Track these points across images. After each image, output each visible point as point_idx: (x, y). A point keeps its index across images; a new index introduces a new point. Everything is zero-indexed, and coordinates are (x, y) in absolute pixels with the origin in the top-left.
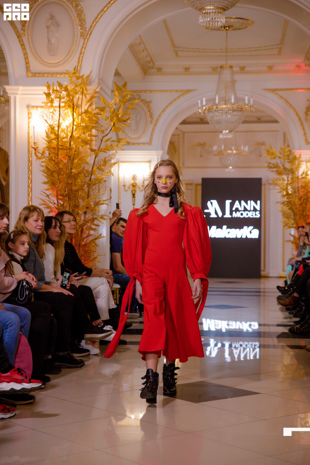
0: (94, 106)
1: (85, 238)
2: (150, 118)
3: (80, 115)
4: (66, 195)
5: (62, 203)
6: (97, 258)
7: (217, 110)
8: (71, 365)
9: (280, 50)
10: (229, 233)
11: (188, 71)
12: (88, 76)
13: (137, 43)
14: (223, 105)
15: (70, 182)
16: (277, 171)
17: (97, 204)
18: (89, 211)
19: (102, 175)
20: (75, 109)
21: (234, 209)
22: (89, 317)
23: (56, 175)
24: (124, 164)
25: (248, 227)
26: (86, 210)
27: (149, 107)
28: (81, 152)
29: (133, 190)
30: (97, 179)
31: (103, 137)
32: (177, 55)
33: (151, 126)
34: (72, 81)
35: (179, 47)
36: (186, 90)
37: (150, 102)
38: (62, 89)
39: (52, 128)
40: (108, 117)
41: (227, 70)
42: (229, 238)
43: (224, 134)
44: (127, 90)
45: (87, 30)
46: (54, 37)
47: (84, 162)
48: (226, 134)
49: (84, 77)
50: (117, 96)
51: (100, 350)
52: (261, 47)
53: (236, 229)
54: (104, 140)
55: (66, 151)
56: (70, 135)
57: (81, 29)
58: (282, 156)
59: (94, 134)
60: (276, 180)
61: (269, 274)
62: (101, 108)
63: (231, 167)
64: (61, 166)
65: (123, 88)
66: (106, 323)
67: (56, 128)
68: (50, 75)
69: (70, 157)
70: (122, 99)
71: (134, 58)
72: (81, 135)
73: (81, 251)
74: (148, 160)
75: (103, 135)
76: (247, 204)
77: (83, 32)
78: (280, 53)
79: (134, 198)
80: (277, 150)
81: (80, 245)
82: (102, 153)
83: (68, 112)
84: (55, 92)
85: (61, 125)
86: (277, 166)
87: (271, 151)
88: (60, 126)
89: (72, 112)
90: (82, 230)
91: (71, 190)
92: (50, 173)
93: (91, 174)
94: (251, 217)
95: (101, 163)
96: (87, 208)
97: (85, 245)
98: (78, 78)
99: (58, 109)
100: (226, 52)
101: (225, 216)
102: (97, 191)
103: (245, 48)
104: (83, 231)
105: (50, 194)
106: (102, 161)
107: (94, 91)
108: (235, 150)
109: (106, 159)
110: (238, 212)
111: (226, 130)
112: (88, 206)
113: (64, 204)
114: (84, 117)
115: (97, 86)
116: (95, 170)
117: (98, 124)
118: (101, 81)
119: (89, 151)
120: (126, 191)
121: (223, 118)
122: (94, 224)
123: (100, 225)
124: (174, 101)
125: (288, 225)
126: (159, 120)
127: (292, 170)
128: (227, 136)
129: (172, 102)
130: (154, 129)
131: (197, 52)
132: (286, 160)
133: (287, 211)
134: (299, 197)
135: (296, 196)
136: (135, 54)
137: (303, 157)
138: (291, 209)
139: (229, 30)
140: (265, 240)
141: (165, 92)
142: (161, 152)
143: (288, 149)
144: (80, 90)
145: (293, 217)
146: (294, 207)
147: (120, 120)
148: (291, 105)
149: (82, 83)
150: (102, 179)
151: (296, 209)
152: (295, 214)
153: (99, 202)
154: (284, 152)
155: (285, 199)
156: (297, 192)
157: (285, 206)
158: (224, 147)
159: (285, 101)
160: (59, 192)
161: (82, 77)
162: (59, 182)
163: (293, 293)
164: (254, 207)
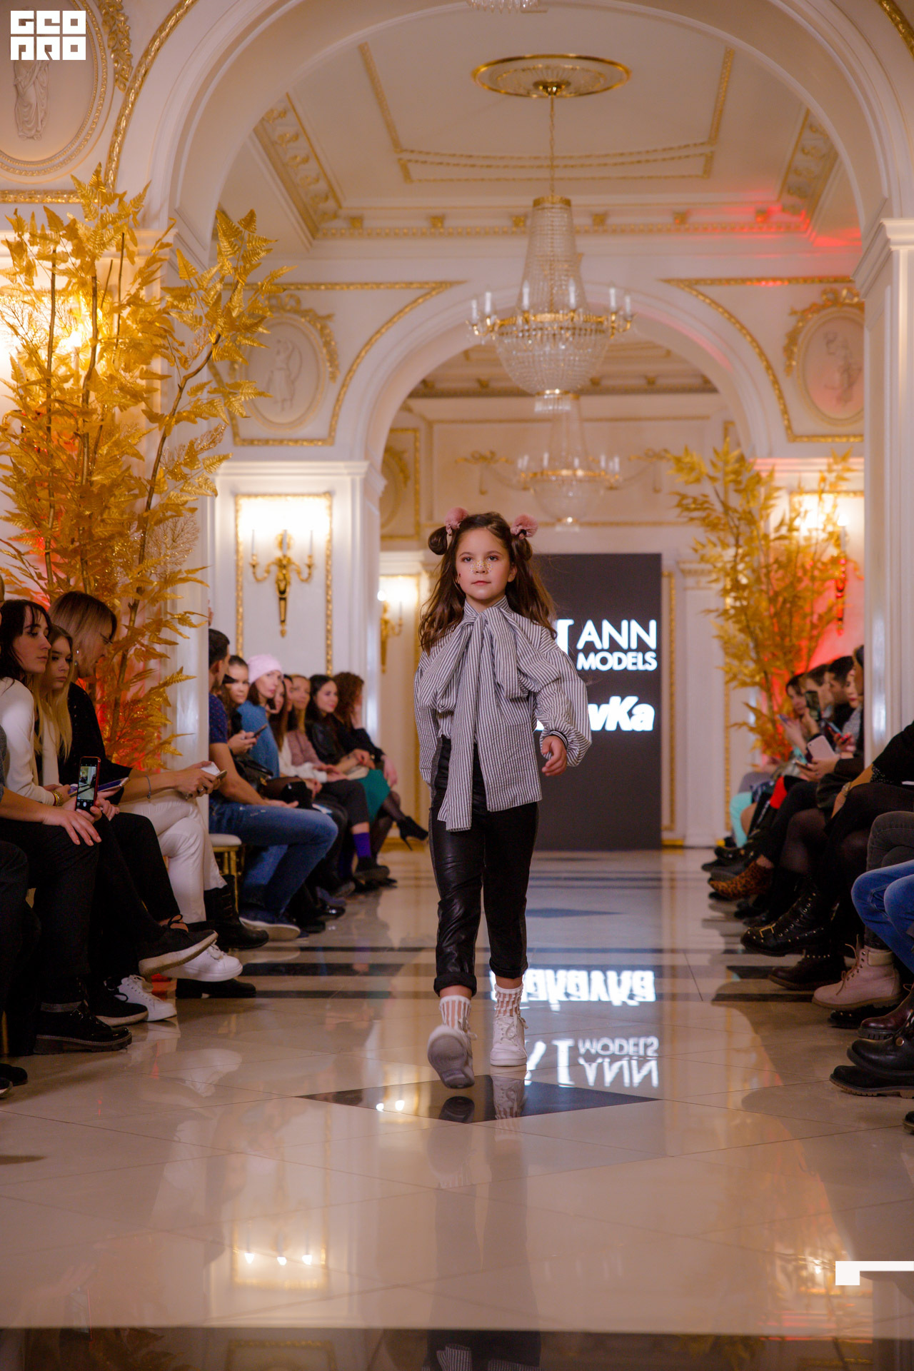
0: (156, 288)
1: (131, 682)
2: (328, 364)
3: (115, 312)
4: (75, 551)
5: (62, 575)
6: (170, 743)
7: (526, 327)
8: (89, 1043)
9: (710, 159)
11: (439, 225)
12: (140, 198)
13: (288, 135)
14: (543, 312)
15: (87, 513)
16: (703, 519)
17: (170, 580)
18: (146, 601)
19: (183, 494)
20: (99, 300)
21: (580, 645)
22: (145, 908)
23: (43, 494)
24: (253, 500)
25: (622, 700)
26: (138, 597)
27: (327, 331)
28: (118, 427)
29: (281, 577)
30: (167, 504)
31: (186, 379)
32: (407, 176)
33: (332, 390)
34: (90, 211)
35: (412, 151)
36: (436, 283)
37: (329, 317)
38: (61, 233)
39: (30, 349)
40: (201, 317)
41: (553, 210)
43: (547, 399)
44: (255, 235)
45: (135, 62)
46: (34, 83)
47: (127, 453)
48: (557, 400)
49: (127, 199)
50: (227, 256)
51: (178, 1006)
52: (655, 151)
54: (187, 389)
55: (72, 421)
56: (83, 373)
57: (116, 61)
58: (719, 475)
59: (159, 372)
60: (704, 546)
61: (684, 837)
62: (180, 288)
63: (570, 520)
64: (58, 465)
65: (243, 230)
67: (43, 354)
68: (25, 198)
70: (241, 263)
71: (278, 180)
72: (117, 371)
73: (121, 724)
74: (323, 488)
75: (184, 373)
76: (619, 630)
77: (123, 69)
78: (708, 171)
79: (283, 602)
80: (703, 458)
81: (117, 704)
82: (183, 424)
84: (38, 240)
85: (57, 343)
86: (706, 505)
87: (687, 460)
88: (56, 347)
89: (91, 307)
90: (124, 658)
91: (91, 535)
92: (22, 486)
93: (148, 488)
94: (631, 668)
95: (179, 456)
96: (139, 590)
97: (135, 701)
98: (107, 200)
99: (47, 298)
100: (552, 167)
102: (168, 540)
103: (606, 155)
104: (128, 663)
105: (28, 553)
106: (184, 453)
107: (157, 243)
108: (582, 467)
109: (195, 446)
110: (592, 655)
111: (555, 389)
112: (142, 585)
113: (69, 580)
114: (129, 322)
115: (165, 229)
116: (162, 480)
117: (170, 338)
118: (178, 216)
119: (143, 420)
120: (258, 581)
121: (545, 353)
122: (160, 639)
123: (178, 642)
124: (402, 314)
125: (741, 677)
126: (355, 371)
127: (749, 516)
128: (556, 407)
129: (394, 317)
130: (341, 398)
131: (466, 165)
132: (732, 487)
133: (735, 637)
134: (771, 593)
135: (761, 591)
136: (282, 170)
137: (781, 479)
138: (746, 629)
139: (558, 94)
140: (672, 738)
141: (372, 288)
142: (362, 466)
143: (736, 453)
144: (113, 237)
145: (753, 654)
146: (755, 626)
147: (235, 326)
148: (743, 327)
149: (119, 217)
150: (183, 505)
151: (762, 629)
152: (758, 646)
153: (174, 574)
154: (726, 463)
155: (729, 601)
156: (764, 579)
157: (730, 621)
158: (550, 459)
159: (726, 315)
160: (54, 545)
161: (121, 197)
162: (52, 513)
163: (756, 857)
164: (639, 638)
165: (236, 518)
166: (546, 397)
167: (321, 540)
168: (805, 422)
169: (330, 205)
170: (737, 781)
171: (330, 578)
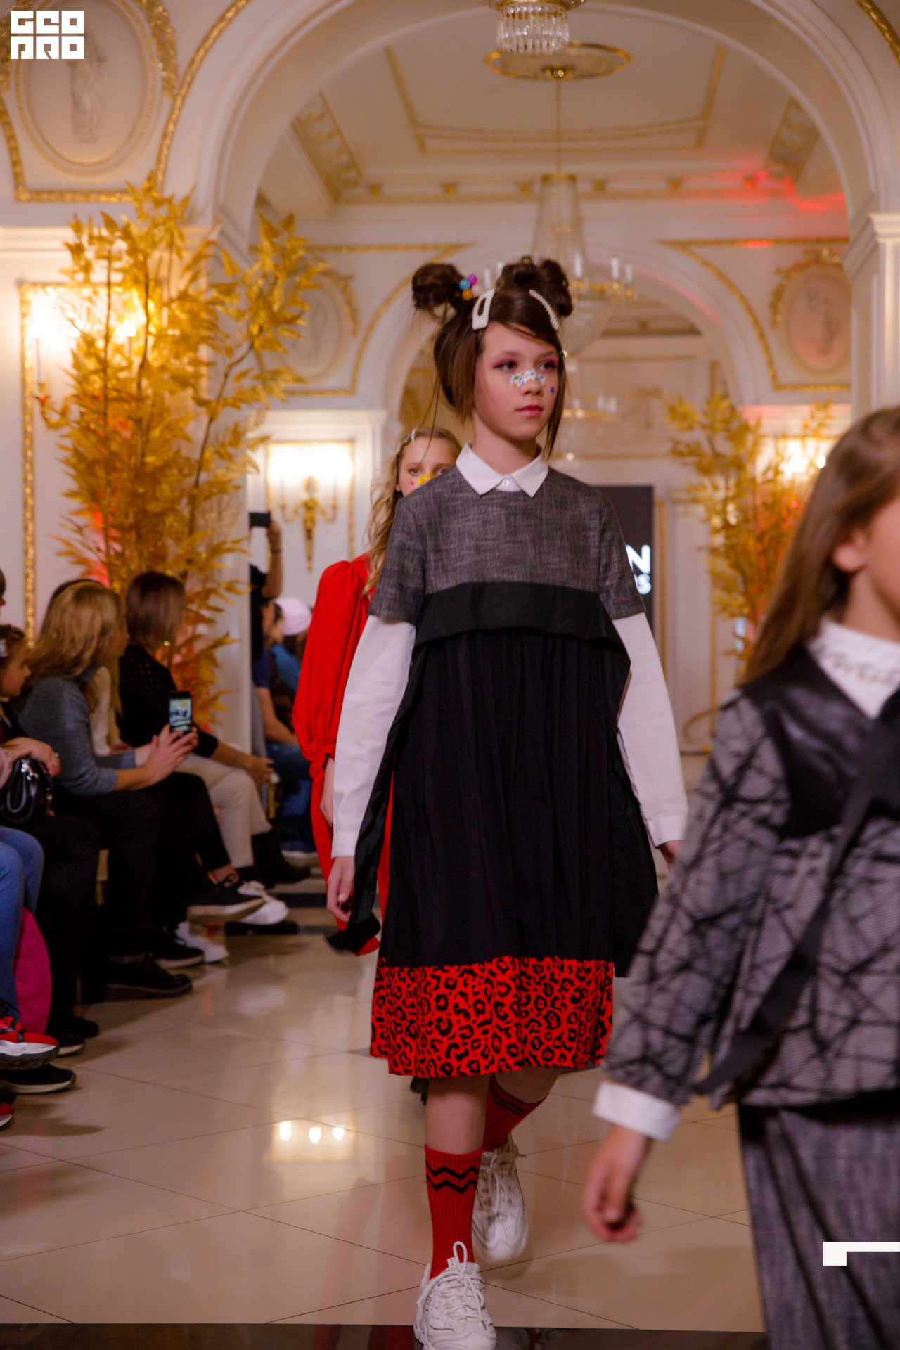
0: (203, 282)
1: (183, 645)
2: (350, 321)
3: (166, 306)
4: (132, 527)
5: (118, 547)
6: (217, 699)
8: (153, 991)
9: (702, 132)
11: (452, 191)
12: (187, 199)
13: (314, 115)
15: (141, 490)
16: (696, 464)
17: (217, 550)
18: (195, 570)
19: (228, 472)
20: (150, 291)
22: (199, 859)
23: (101, 472)
24: (281, 446)
26: (188, 565)
27: (349, 290)
28: (168, 409)
29: (308, 518)
30: (214, 483)
31: (231, 366)
32: (423, 148)
33: (355, 344)
34: (142, 213)
35: (428, 127)
36: (449, 245)
37: (351, 277)
38: (116, 235)
39: (88, 341)
40: (244, 310)
41: (560, 187)
44: (294, 235)
45: (181, 71)
46: (89, 91)
47: (177, 436)
49: (176, 201)
50: (268, 254)
51: (229, 947)
52: (652, 125)
54: (231, 375)
55: (126, 406)
56: (137, 361)
57: (164, 70)
58: (709, 422)
59: (206, 360)
60: (696, 489)
62: (225, 285)
63: (570, 457)
64: (114, 447)
65: (283, 230)
66: (246, 874)
67: (100, 344)
68: (82, 199)
69: (138, 421)
70: (282, 261)
71: (305, 156)
72: (168, 361)
74: (346, 435)
75: (229, 360)
77: (170, 77)
78: (701, 141)
79: (309, 541)
80: (696, 406)
82: (227, 409)
83: (131, 299)
84: (95, 241)
85: (113, 335)
86: (698, 451)
87: (681, 409)
88: (112, 338)
89: (144, 298)
91: (144, 513)
92: (83, 466)
93: (197, 466)
95: (224, 437)
96: (189, 561)
98: (158, 203)
99: (103, 291)
100: (558, 140)
102: (213, 515)
103: (608, 130)
105: (87, 526)
106: (229, 434)
107: (203, 240)
108: (582, 408)
109: (239, 428)
112: (191, 556)
113: (124, 551)
114: (178, 313)
115: (211, 226)
116: (210, 459)
117: (215, 330)
118: (222, 212)
119: (191, 404)
122: (208, 606)
125: (730, 608)
126: (375, 326)
127: (738, 461)
130: (362, 351)
131: (477, 139)
132: (721, 434)
133: (724, 571)
134: (758, 532)
135: (749, 531)
136: (309, 146)
137: (768, 425)
138: (736, 565)
139: (564, 78)
141: (390, 250)
142: (380, 416)
143: (725, 404)
144: (163, 237)
145: (741, 587)
146: (744, 562)
147: (276, 320)
148: (733, 286)
149: (169, 219)
150: (228, 483)
151: (749, 565)
152: (746, 580)
153: (220, 545)
154: (717, 412)
155: (719, 540)
156: (752, 519)
157: (721, 558)
159: (716, 274)
160: (111, 519)
161: (169, 201)
162: (109, 490)
164: (633, 563)
165: (266, 465)
167: (344, 483)
168: (789, 373)
169: (352, 174)
171: (353, 518)
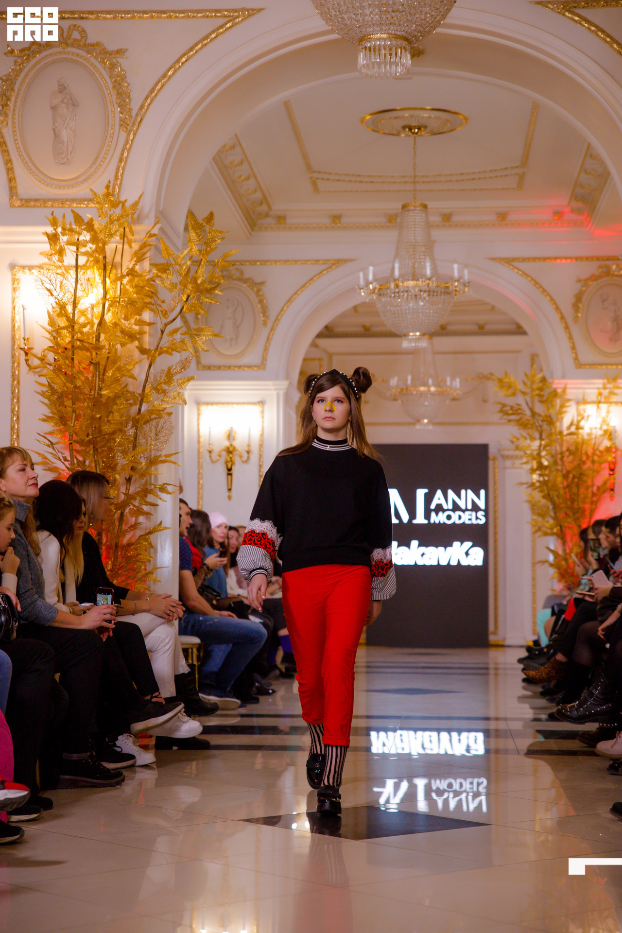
0: (146, 264)
1: (127, 531)
2: (262, 315)
3: (118, 280)
4: (89, 441)
5: (81, 459)
6: (152, 573)
7: (397, 290)
8: (96, 780)
9: (522, 177)
10: (423, 555)
11: (338, 221)
12: (136, 204)
13: (236, 162)
14: (408, 280)
15: (98, 416)
16: (518, 421)
17: (153, 462)
18: (137, 476)
19: (163, 403)
20: (108, 272)
21: (433, 506)
23: (68, 403)
24: (210, 407)
25: (462, 544)
26: (132, 473)
27: (261, 293)
28: (119, 357)
29: (229, 459)
30: (152, 410)
31: (166, 325)
32: (316, 188)
33: (264, 332)
34: (103, 212)
35: (320, 172)
36: (335, 260)
37: (262, 283)
38: (83, 228)
39: (62, 306)
40: (176, 283)
41: (416, 212)
42: (424, 566)
43: (411, 339)
44: (214, 228)
45: (134, 114)
46: (66, 128)
47: (125, 376)
48: (418, 339)
49: (128, 204)
50: (194, 242)
51: (156, 756)
52: (484, 172)
53: (437, 546)
54: (166, 332)
55: (89, 354)
56: (96, 321)
57: (121, 113)
58: (528, 390)
59: (148, 321)
60: (518, 439)
61: (504, 639)
62: (162, 264)
63: (426, 421)
64: (79, 383)
65: (206, 225)
67: (69, 309)
68: (59, 204)
70: (204, 247)
71: (229, 191)
72: (119, 320)
73: (120, 560)
74: (257, 399)
75: (165, 321)
76: (459, 496)
77: (126, 118)
78: (520, 186)
79: (230, 477)
80: (517, 381)
81: (117, 545)
82: (163, 355)
83: (95, 278)
84: (67, 232)
85: (79, 301)
86: (519, 411)
87: (506, 380)
88: (78, 304)
89: (102, 277)
90: (122, 514)
91: (100, 431)
92: (55, 397)
93: (140, 399)
94: (467, 522)
95: (160, 377)
96: (133, 469)
97: (129, 545)
98: (114, 205)
99: (72, 272)
100: (415, 182)
101: (415, 522)
102: (153, 435)
103: (451, 175)
104: (125, 518)
105: (57, 443)
106: (164, 375)
107: (147, 233)
108: (434, 385)
109: (172, 371)
110: (440, 513)
111: (416, 332)
112: (135, 465)
113: (85, 462)
114: (128, 287)
115: (153, 225)
116: (149, 394)
117: (155, 298)
118: (161, 216)
119: (137, 354)
120: (213, 462)
121: (409, 308)
122: (146, 502)
123: (159, 504)
124: (312, 281)
125: (543, 529)
126: (280, 319)
127: (549, 419)
128: (417, 344)
129: (306, 283)
130: (270, 337)
131: (356, 181)
132: (536, 399)
133: (539, 501)
134: (564, 472)
135: (557, 470)
136: (232, 185)
137: (571, 393)
138: (547, 497)
139: (419, 134)
140: (496, 570)
141: (292, 264)
142: (284, 384)
143: (540, 376)
144: (117, 230)
145: (552, 514)
146: (554, 494)
147: (199, 290)
148: (544, 290)
149: (122, 216)
150: (163, 410)
151: (558, 496)
152: (556, 507)
153: (156, 457)
154: (533, 382)
155: (535, 477)
156: (559, 462)
157: (536, 491)
158: (412, 380)
159: (533, 282)
160: (75, 438)
161: (123, 203)
162: (74, 416)
163: (554, 654)
164: (473, 502)
165: (198, 419)
166: (410, 337)
167: (256, 434)
168: (587, 355)
170: (541, 601)
171: (262, 460)
